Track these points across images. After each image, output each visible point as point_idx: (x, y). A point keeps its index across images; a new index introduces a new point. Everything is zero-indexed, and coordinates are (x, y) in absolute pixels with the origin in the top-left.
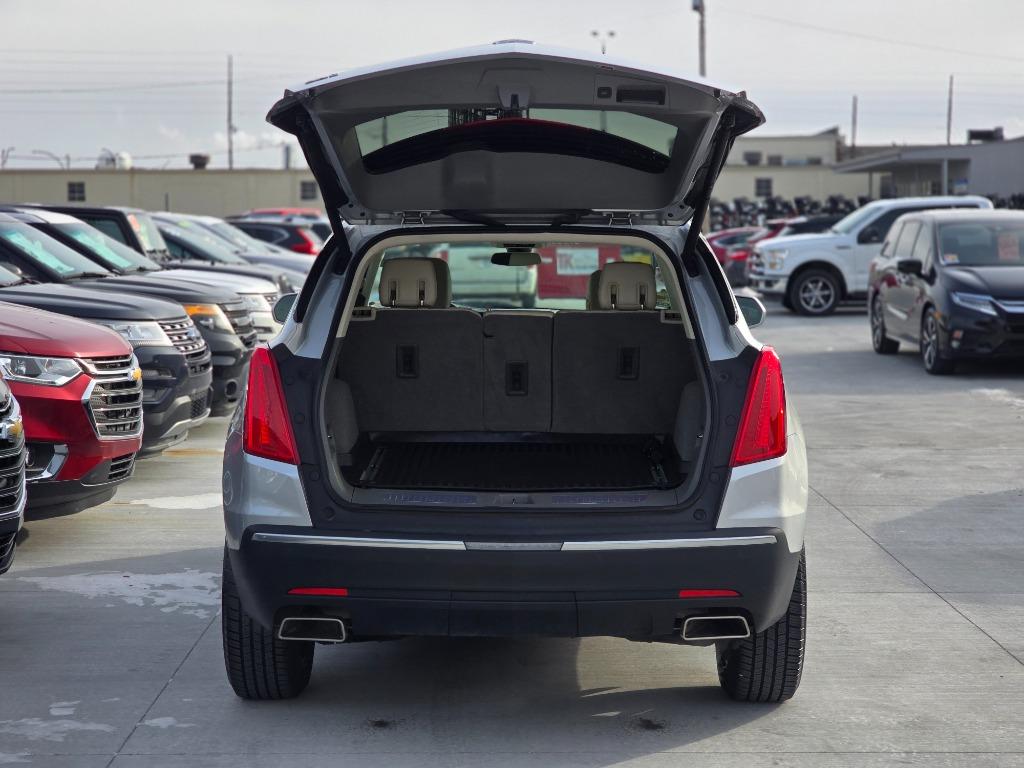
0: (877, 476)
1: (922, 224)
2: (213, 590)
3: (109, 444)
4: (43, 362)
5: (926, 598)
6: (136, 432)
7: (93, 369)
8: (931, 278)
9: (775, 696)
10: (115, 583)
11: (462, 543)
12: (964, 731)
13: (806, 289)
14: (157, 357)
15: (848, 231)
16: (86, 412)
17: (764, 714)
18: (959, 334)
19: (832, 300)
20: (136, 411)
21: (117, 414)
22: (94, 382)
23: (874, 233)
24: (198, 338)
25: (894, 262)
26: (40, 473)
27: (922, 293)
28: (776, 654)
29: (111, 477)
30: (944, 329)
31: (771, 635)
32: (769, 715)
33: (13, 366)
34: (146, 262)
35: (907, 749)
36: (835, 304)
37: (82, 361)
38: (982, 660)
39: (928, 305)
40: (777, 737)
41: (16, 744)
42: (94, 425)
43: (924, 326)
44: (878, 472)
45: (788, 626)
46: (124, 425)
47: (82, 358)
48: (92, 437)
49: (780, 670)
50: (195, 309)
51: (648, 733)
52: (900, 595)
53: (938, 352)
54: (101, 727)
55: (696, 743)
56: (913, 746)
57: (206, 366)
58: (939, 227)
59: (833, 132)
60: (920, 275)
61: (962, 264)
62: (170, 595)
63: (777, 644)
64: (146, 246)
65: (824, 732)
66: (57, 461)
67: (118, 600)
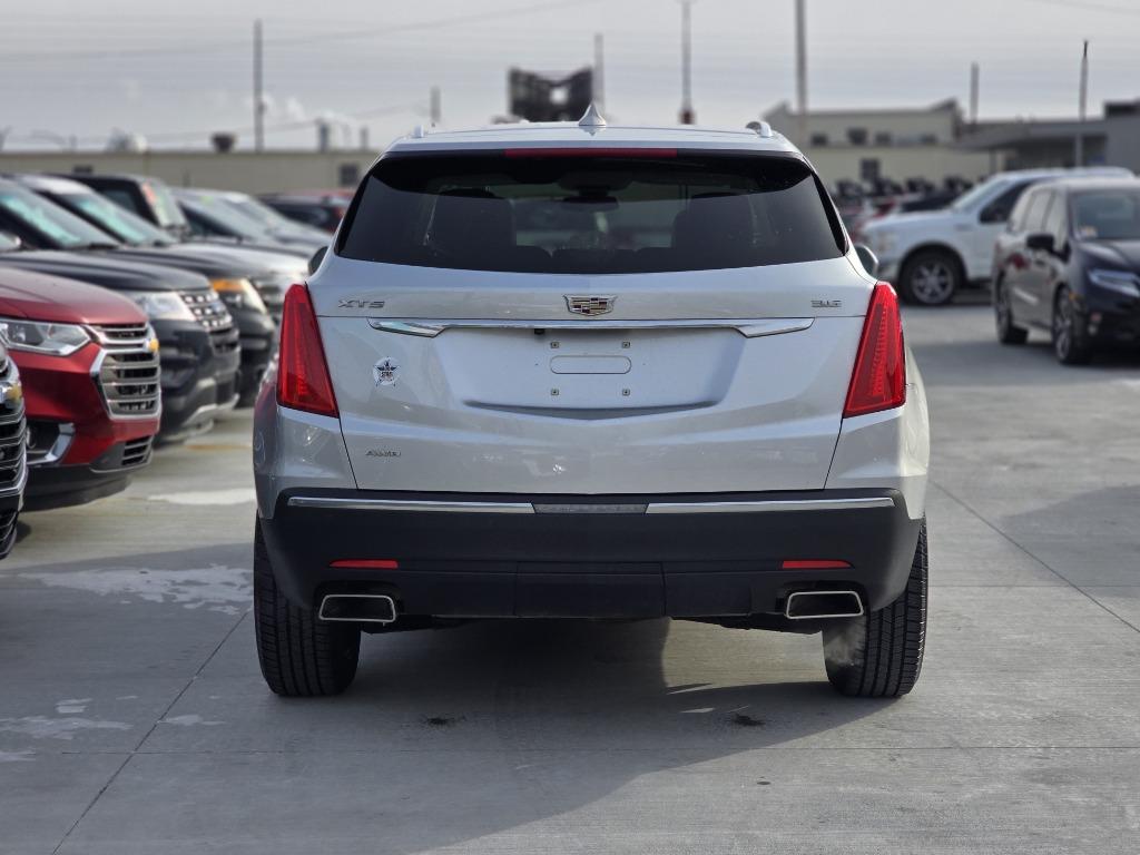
0: (1005, 468)
1: (1054, 193)
2: (243, 586)
3: (122, 424)
4: (45, 328)
5: (1063, 592)
6: (152, 412)
7: (103, 338)
8: (1064, 255)
9: (892, 687)
10: (131, 579)
11: (530, 505)
12: (1108, 725)
13: (920, 276)
14: (179, 333)
15: (968, 209)
16: (96, 388)
17: (878, 710)
18: (1097, 318)
19: (949, 289)
20: (152, 388)
21: (131, 390)
22: (104, 352)
23: (998, 211)
24: (224, 313)
25: (1021, 238)
26: (43, 456)
27: (1054, 273)
28: (892, 640)
29: (125, 463)
30: (1080, 314)
31: (887, 616)
32: (885, 710)
33: (11, 332)
34: (164, 236)
35: (1044, 744)
36: (953, 293)
37: (91, 328)
38: (1129, 654)
39: (1061, 286)
40: (895, 732)
41: (18, 742)
42: (105, 402)
43: (1057, 310)
44: (1005, 464)
45: (907, 606)
46: (139, 404)
47: (91, 325)
48: (104, 417)
49: (897, 657)
50: (221, 284)
51: (746, 730)
52: (1033, 588)
53: (1073, 339)
54: (115, 725)
55: (800, 739)
56: (1050, 742)
57: (232, 345)
58: (1074, 197)
59: (950, 107)
60: (1052, 252)
61: (1102, 238)
62: (194, 591)
63: (893, 628)
64: (164, 219)
65: (947, 727)
66: (63, 442)
67: (136, 598)
